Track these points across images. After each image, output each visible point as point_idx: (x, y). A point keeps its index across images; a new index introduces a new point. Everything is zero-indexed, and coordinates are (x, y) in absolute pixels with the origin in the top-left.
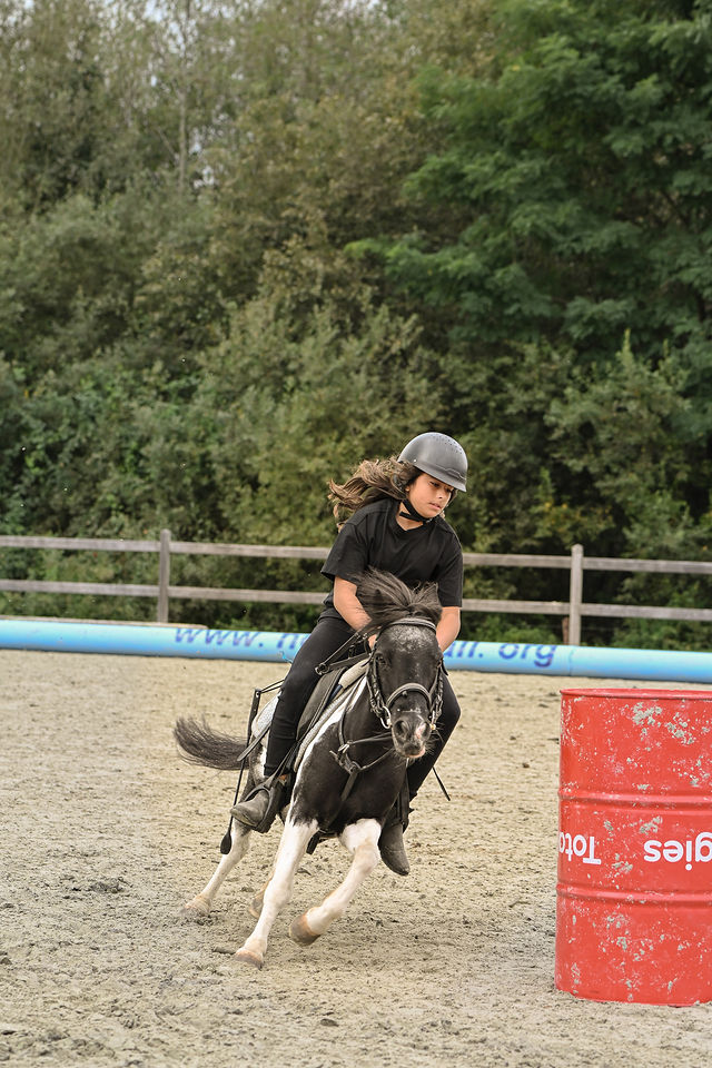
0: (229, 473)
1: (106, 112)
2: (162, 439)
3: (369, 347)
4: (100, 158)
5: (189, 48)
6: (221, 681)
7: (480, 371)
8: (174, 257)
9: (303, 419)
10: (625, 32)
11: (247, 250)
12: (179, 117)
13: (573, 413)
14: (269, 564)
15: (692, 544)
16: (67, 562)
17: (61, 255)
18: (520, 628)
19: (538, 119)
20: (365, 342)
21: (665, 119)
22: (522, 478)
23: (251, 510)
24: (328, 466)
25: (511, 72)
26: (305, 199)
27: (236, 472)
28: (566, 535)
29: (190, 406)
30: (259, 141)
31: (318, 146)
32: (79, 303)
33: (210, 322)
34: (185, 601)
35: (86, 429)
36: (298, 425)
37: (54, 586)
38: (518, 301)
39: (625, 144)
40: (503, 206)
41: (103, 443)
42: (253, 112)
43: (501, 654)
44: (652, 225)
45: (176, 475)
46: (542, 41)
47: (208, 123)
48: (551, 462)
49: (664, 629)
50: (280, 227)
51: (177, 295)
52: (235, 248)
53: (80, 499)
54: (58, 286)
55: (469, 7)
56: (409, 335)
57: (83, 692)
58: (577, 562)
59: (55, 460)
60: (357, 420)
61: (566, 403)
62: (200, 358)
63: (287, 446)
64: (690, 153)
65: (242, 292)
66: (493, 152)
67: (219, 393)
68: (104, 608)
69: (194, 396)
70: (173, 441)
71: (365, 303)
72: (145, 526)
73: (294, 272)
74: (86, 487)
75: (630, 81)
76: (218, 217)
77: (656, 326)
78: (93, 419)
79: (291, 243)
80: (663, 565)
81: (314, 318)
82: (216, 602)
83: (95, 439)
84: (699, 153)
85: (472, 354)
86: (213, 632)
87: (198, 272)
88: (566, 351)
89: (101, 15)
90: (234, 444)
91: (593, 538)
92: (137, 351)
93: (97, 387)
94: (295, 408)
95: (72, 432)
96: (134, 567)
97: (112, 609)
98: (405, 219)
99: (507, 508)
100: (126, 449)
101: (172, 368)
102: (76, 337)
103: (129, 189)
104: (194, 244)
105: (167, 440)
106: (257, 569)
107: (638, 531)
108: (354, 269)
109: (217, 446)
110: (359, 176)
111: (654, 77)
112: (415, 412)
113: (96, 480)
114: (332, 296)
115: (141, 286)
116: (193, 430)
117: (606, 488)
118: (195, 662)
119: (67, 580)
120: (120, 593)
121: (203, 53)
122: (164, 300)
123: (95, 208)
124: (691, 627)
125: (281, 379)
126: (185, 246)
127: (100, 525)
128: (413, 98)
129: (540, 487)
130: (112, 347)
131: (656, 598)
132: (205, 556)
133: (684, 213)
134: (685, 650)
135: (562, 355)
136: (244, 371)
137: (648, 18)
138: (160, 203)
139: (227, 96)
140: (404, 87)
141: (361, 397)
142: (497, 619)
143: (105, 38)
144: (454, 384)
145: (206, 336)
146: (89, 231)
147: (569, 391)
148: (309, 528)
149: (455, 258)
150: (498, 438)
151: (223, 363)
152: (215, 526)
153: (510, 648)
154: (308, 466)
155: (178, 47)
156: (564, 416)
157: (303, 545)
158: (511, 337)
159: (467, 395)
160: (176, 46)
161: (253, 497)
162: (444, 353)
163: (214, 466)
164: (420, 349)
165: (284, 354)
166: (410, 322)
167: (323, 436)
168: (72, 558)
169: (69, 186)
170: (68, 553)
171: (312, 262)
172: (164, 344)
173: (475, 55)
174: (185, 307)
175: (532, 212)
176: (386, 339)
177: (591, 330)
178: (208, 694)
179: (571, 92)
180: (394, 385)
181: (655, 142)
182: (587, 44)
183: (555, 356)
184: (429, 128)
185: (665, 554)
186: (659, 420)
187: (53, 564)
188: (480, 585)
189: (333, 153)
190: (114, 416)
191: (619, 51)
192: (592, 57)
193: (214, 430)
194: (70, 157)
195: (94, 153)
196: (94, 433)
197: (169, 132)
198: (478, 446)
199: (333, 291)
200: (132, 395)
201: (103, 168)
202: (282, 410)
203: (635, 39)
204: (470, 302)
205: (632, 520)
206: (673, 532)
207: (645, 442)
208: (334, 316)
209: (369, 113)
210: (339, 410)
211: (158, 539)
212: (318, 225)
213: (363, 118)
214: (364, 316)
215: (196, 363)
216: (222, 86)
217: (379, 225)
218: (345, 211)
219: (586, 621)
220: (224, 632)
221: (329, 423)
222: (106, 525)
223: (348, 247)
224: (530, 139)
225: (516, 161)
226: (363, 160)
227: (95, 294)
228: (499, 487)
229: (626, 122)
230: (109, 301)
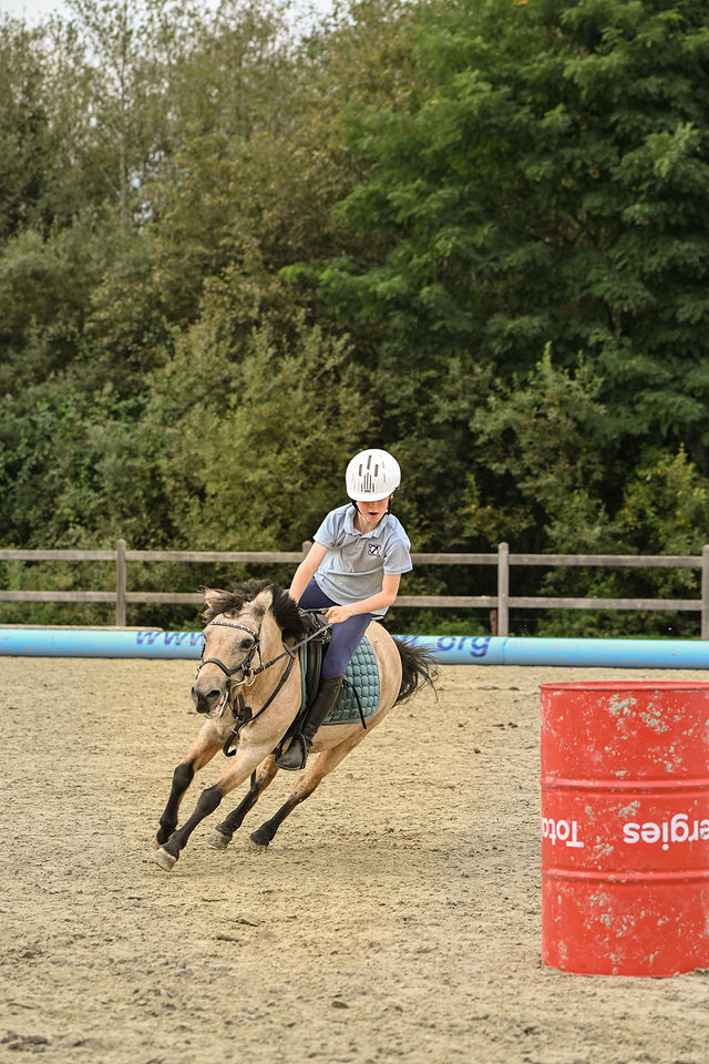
0: (178, 485)
1: (52, 153)
2: (114, 455)
3: (304, 364)
4: (47, 195)
5: (125, 92)
6: (181, 679)
7: (407, 383)
8: (120, 286)
9: (246, 433)
10: (535, 65)
11: (187, 277)
12: (119, 155)
13: (496, 419)
14: (217, 569)
15: (609, 538)
16: (29, 573)
17: (15, 285)
18: (451, 621)
19: (457, 148)
20: (300, 359)
21: (573, 146)
22: (449, 482)
23: (199, 519)
24: (270, 476)
25: (430, 105)
26: (240, 229)
27: (184, 483)
28: (490, 533)
29: (139, 424)
30: (195, 175)
31: (250, 178)
32: (32, 330)
33: (155, 345)
34: (140, 606)
35: (43, 448)
36: (242, 440)
37: (20, 595)
38: (442, 318)
39: (538, 170)
40: (426, 229)
41: (59, 460)
42: (189, 149)
43: (440, 646)
44: (561, 244)
45: (129, 487)
46: (457, 76)
47: (146, 161)
48: (475, 467)
49: (584, 618)
50: (217, 255)
51: (124, 320)
52: (177, 276)
53: (39, 513)
54: (12, 316)
55: (387, 46)
56: (341, 353)
57: (56, 694)
58: (503, 558)
59: (15, 478)
60: (296, 433)
61: (489, 410)
62: (148, 379)
63: (232, 459)
64: (596, 176)
65: (184, 316)
66: (414, 180)
67: (165, 411)
68: (65, 613)
69: (142, 414)
70: (125, 457)
71: (299, 324)
72: (101, 537)
73: (230, 296)
74: (44, 501)
75: (539, 111)
76: (160, 248)
77: (570, 338)
78: (49, 438)
79: (229, 270)
80: (582, 559)
81: (252, 339)
82: (169, 606)
83: (51, 457)
84: (605, 175)
85: (399, 368)
86: (171, 634)
87: (143, 300)
88: (487, 364)
89: (43, 62)
90: (182, 458)
91: (517, 536)
92: (88, 374)
93: (52, 408)
94: (237, 424)
95: (30, 451)
96: (92, 575)
97: (73, 615)
98: (333, 245)
99: (436, 511)
100: (81, 465)
101: (121, 388)
102: (31, 363)
103: (76, 224)
104: (139, 273)
105: (119, 456)
106: (206, 574)
107: (558, 528)
108: (288, 293)
109: (165, 461)
110: (290, 206)
111: (560, 108)
112: (348, 424)
113: (53, 495)
114: (268, 318)
115: (90, 314)
116: (143, 446)
117: (526, 489)
118: (156, 662)
119: (30, 590)
120: (81, 600)
121: (139, 96)
122: (112, 325)
123: (45, 241)
124: (609, 615)
125: (223, 396)
126: (130, 275)
127: (58, 537)
128: (337, 133)
129: (467, 490)
130: (65, 371)
131: (576, 589)
132: (158, 562)
133: (593, 232)
134: (604, 638)
135: (484, 367)
136: (189, 390)
137: (556, 53)
138: (106, 235)
139: (163, 135)
140: (328, 122)
141: (299, 412)
142: (430, 613)
143: (47, 84)
144: (384, 396)
145: (152, 358)
146: (40, 263)
147: (492, 399)
148: (254, 534)
149: (383, 280)
150: (425, 446)
151: (169, 383)
152: (166, 535)
153: (447, 641)
154: (252, 477)
155: (117, 90)
156: (487, 424)
157: (248, 550)
158: (436, 351)
159: (397, 406)
160: (114, 89)
161: (201, 507)
162: (374, 367)
163: (164, 479)
164: (351, 365)
165: (226, 373)
166: (342, 341)
167: (264, 448)
168: (34, 568)
169: (20, 222)
170: (29, 564)
171: (247, 286)
172: (112, 367)
173: (394, 91)
174: (131, 332)
175: (452, 235)
176: (320, 356)
177: (510, 345)
178: (172, 692)
179: (487, 122)
180: (329, 399)
181: (565, 167)
182: (500, 77)
183: (478, 369)
184: (353, 160)
185: (585, 548)
186: (574, 425)
187: (16, 575)
188: (413, 582)
189: (265, 186)
190: (69, 434)
191: (529, 84)
192: (505, 90)
193: (163, 445)
194: (19, 195)
195: (41, 191)
196: (50, 451)
197: (110, 170)
198: (407, 453)
199: (269, 314)
200: (85, 415)
201: (49, 204)
202: (226, 426)
203: (544, 72)
204: (397, 320)
205: (552, 518)
206: (592, 529)
207: (563, 445)
208: (271, 337)
209: (296, 148)
210: (279, 425)
211: (113, 548)
212: (253, 252)
213: (292, 152)
214: (298, 336)
215: (143, 383)
216: (159, 123)
217: (309, 251)
218: (278, 239)
219: (512, 612)
220: (182, 634)
221: (270, 436)
222: (64, 536)
223: (281, 272)
224: (449, 166)
225: (436, 187)
226: (293, 190)
227: (46, 322)
228: (428, 491)
229: (537, 149)
230: (60, 328)
